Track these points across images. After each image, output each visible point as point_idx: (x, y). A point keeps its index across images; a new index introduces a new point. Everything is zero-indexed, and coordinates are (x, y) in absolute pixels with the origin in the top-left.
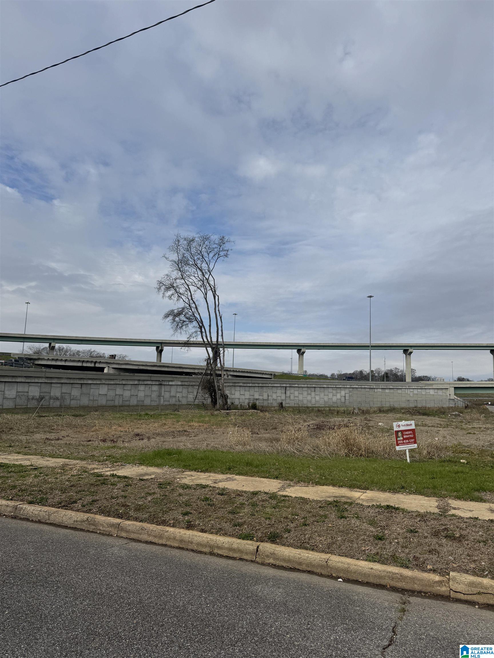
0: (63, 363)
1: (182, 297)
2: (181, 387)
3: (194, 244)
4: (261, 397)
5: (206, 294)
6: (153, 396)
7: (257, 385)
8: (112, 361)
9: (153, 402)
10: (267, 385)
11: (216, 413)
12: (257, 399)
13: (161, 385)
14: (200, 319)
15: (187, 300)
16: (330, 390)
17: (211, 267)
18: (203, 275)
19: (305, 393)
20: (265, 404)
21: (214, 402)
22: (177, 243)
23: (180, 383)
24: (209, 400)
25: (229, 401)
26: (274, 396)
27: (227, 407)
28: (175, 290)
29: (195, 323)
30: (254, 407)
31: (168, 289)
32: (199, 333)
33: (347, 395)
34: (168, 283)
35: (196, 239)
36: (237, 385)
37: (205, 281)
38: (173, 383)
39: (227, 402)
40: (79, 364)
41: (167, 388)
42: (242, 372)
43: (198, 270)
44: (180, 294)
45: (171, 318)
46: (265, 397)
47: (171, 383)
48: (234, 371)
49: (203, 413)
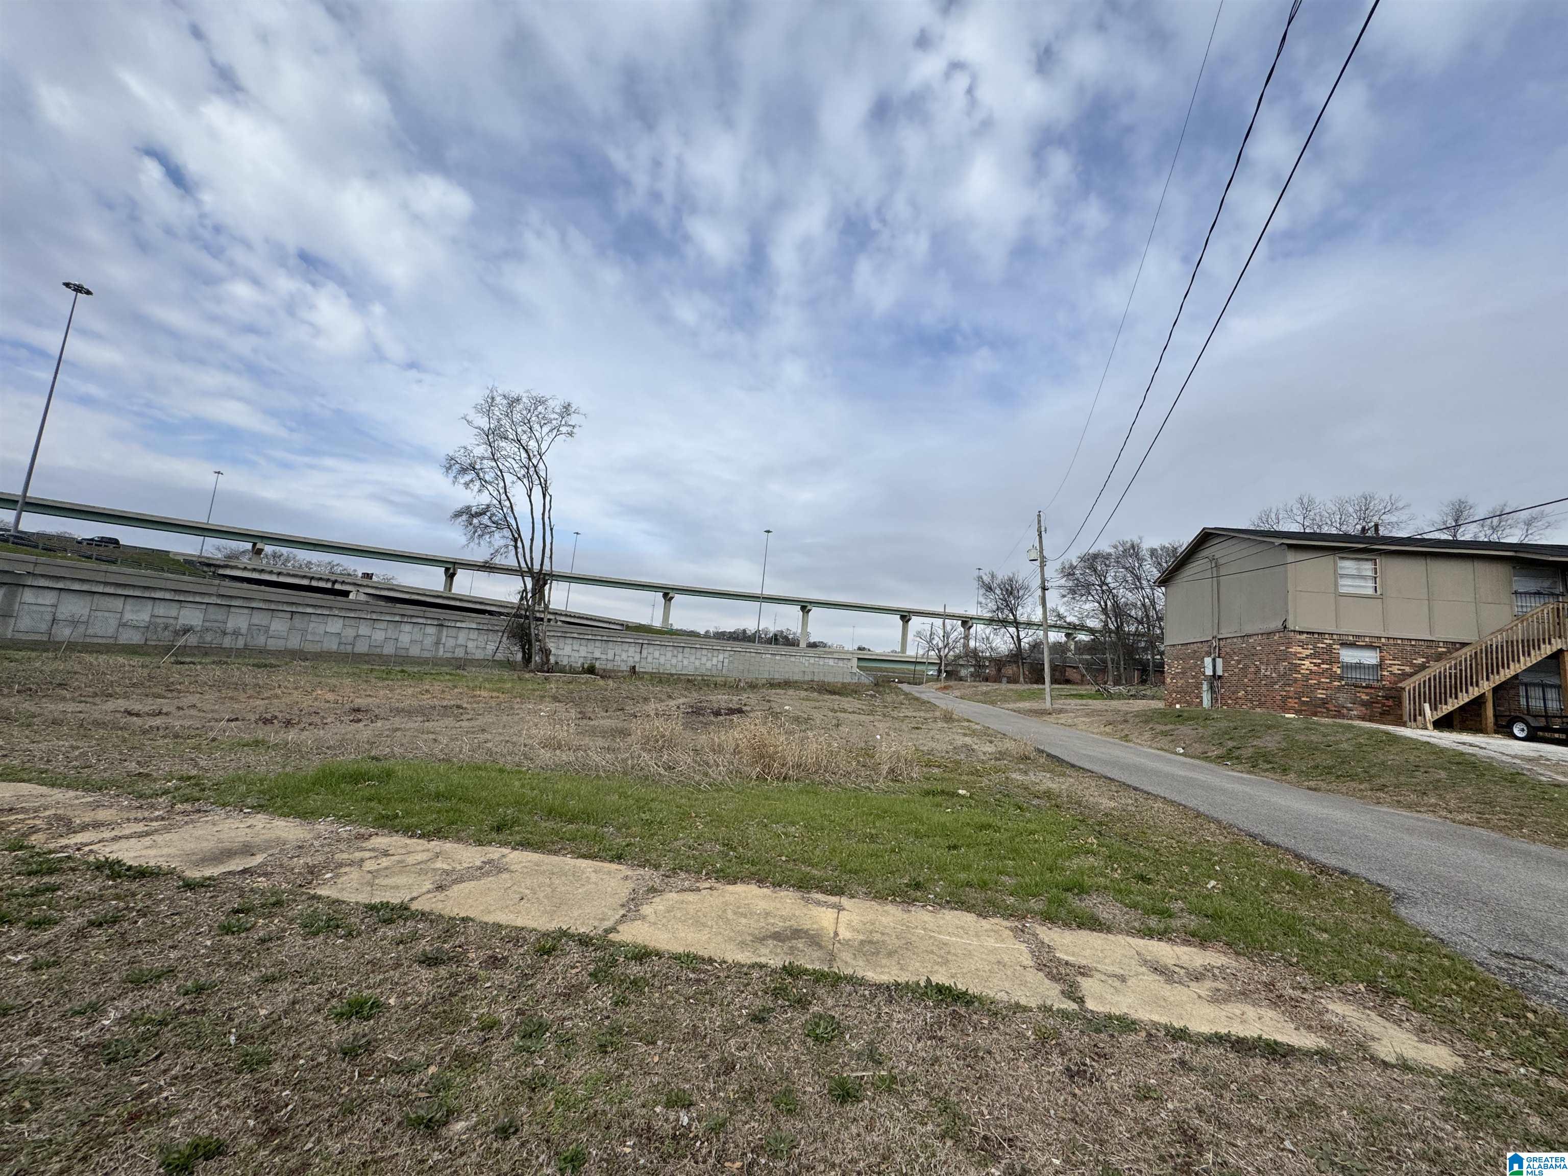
0: (274, 578)
1: (489, 487)
2: (476, 632)
3: (519, 407)
4: (604, 657)
5: (531, 490)
6: (425, 642)
7: (599, 638)
8: (365, 582)
9: (425, 652)
10: (615, 639)
11: (527, 676)
12: (597, 659)
13: (442, 625)
14: (515, 527)
15: (496, 492)
16: (704, 652)
17: (544, 447)
18: (530, 459)
19: (669, 654)
20: (609, 666)
21: (527, 659)
22: (490, 400)
23: (474, 626)
24: (519, 656)
25: (552, 660)
26: (624, 656)
27: (547, 668)
28: (478, 475)
29: (507, 533)
30: (591, 670)
31: (464, 471)
32: (511, 548)
33: (726, 661)
34: (466, 462)
35: (524, 400)
36: (568, 635)
37: (532, 470)
38: (463, 625)
39: (548, 660)
40: (305, 582)
41: (453, 632)
42: (579, 617)
43: (522, 450)
44: (485, 481)
45: (464, 517)
46: (610, 657)
47: (458, 625)
48: (566, 615)
49: (506, 674)
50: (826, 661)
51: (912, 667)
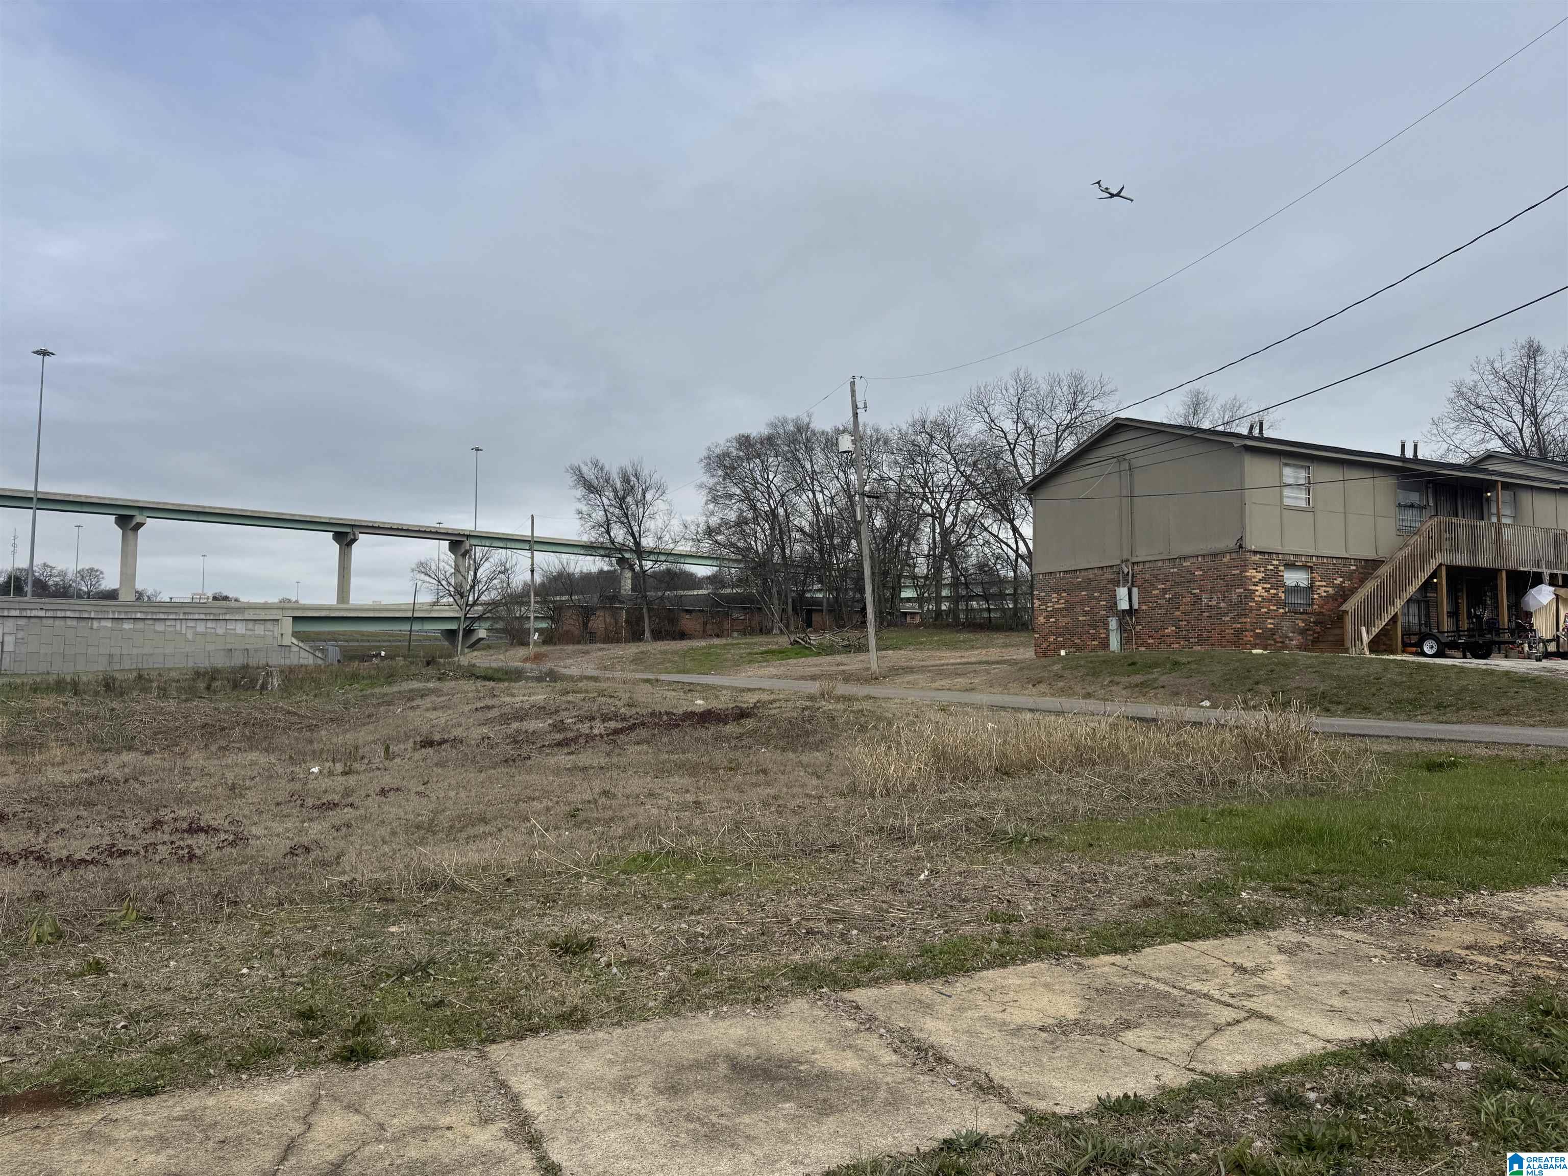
50: (230, 626)
51: (406, 627)
